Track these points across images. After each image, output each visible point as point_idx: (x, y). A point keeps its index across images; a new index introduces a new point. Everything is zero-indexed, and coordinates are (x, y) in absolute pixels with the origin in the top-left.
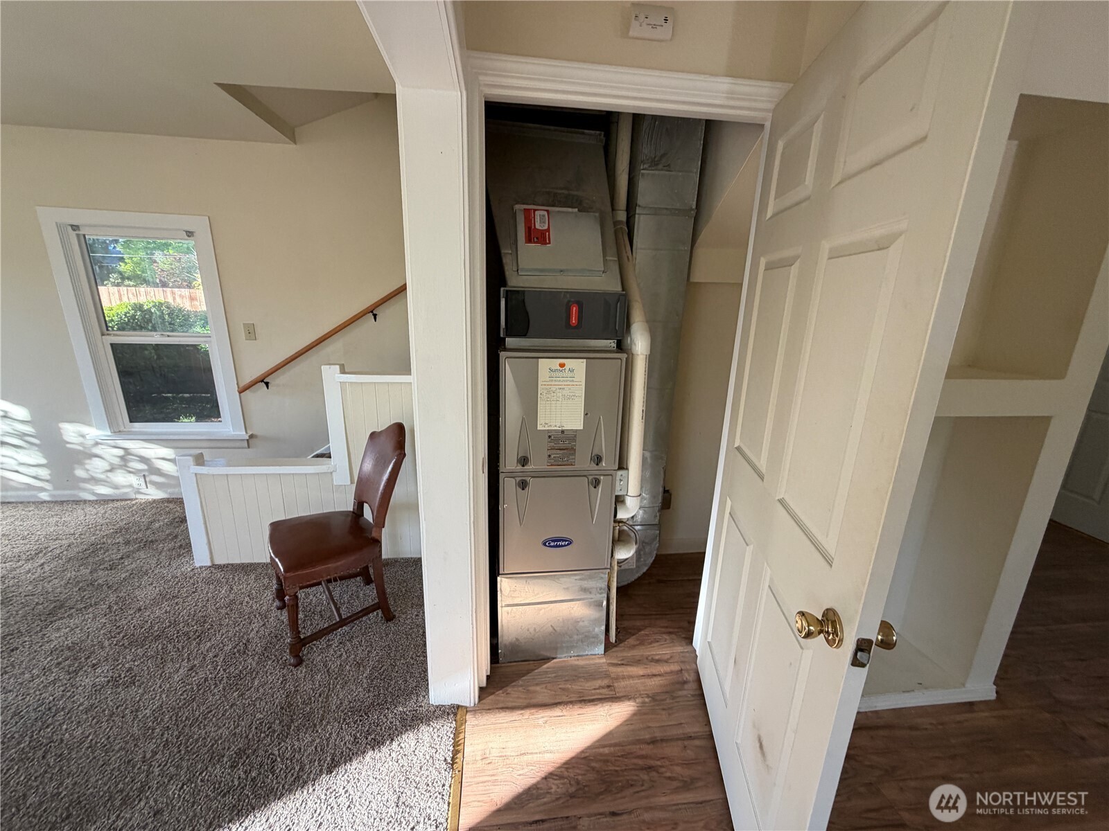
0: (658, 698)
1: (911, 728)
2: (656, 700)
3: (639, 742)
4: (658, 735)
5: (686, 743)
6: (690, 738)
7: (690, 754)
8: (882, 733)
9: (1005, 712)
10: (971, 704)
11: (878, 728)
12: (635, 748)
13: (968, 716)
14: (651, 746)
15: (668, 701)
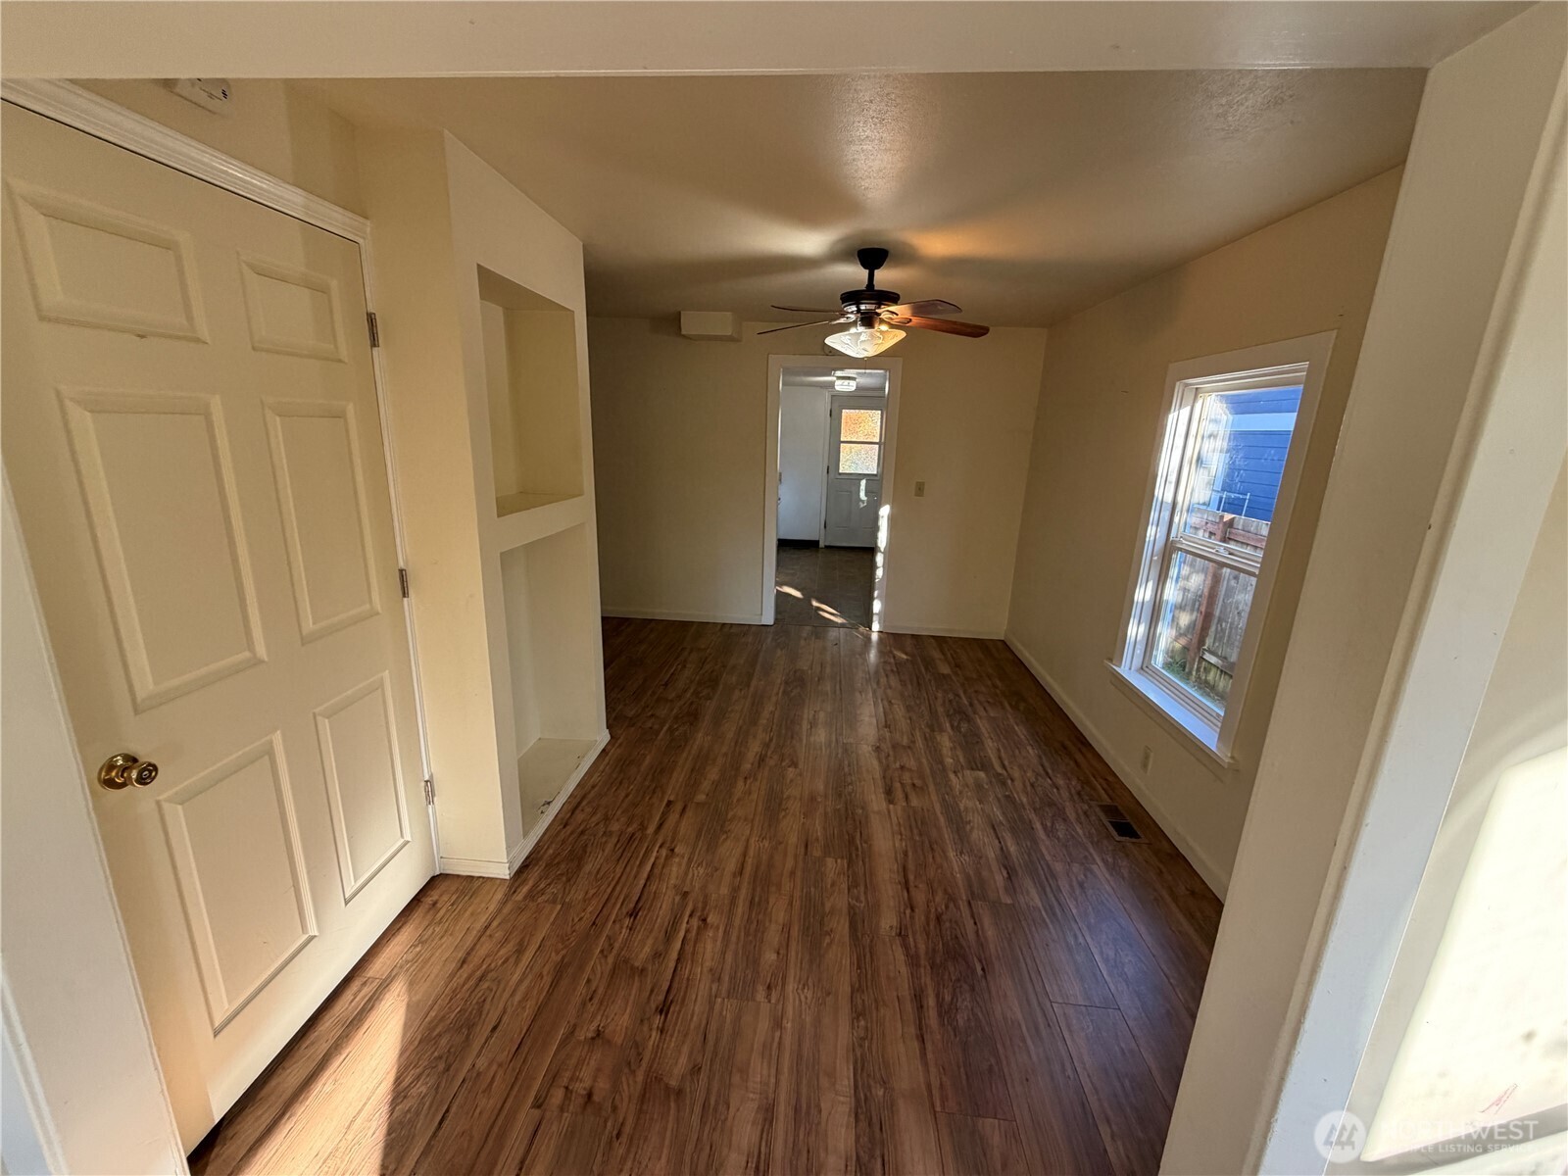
0: (424, 939)
1: (593, 787)
2: (426, 941)
3: (453, 975)
4: (460, 955)
5: (488, 932)
6: (487, 928)
7: (499, 935)
8: (584, 803)
9: (619, 741)
10: (604, 750)
11: (579, 803)
12: (453, 984)
13: (607, 759)
14: (465, 966)
15: (437, 929)
